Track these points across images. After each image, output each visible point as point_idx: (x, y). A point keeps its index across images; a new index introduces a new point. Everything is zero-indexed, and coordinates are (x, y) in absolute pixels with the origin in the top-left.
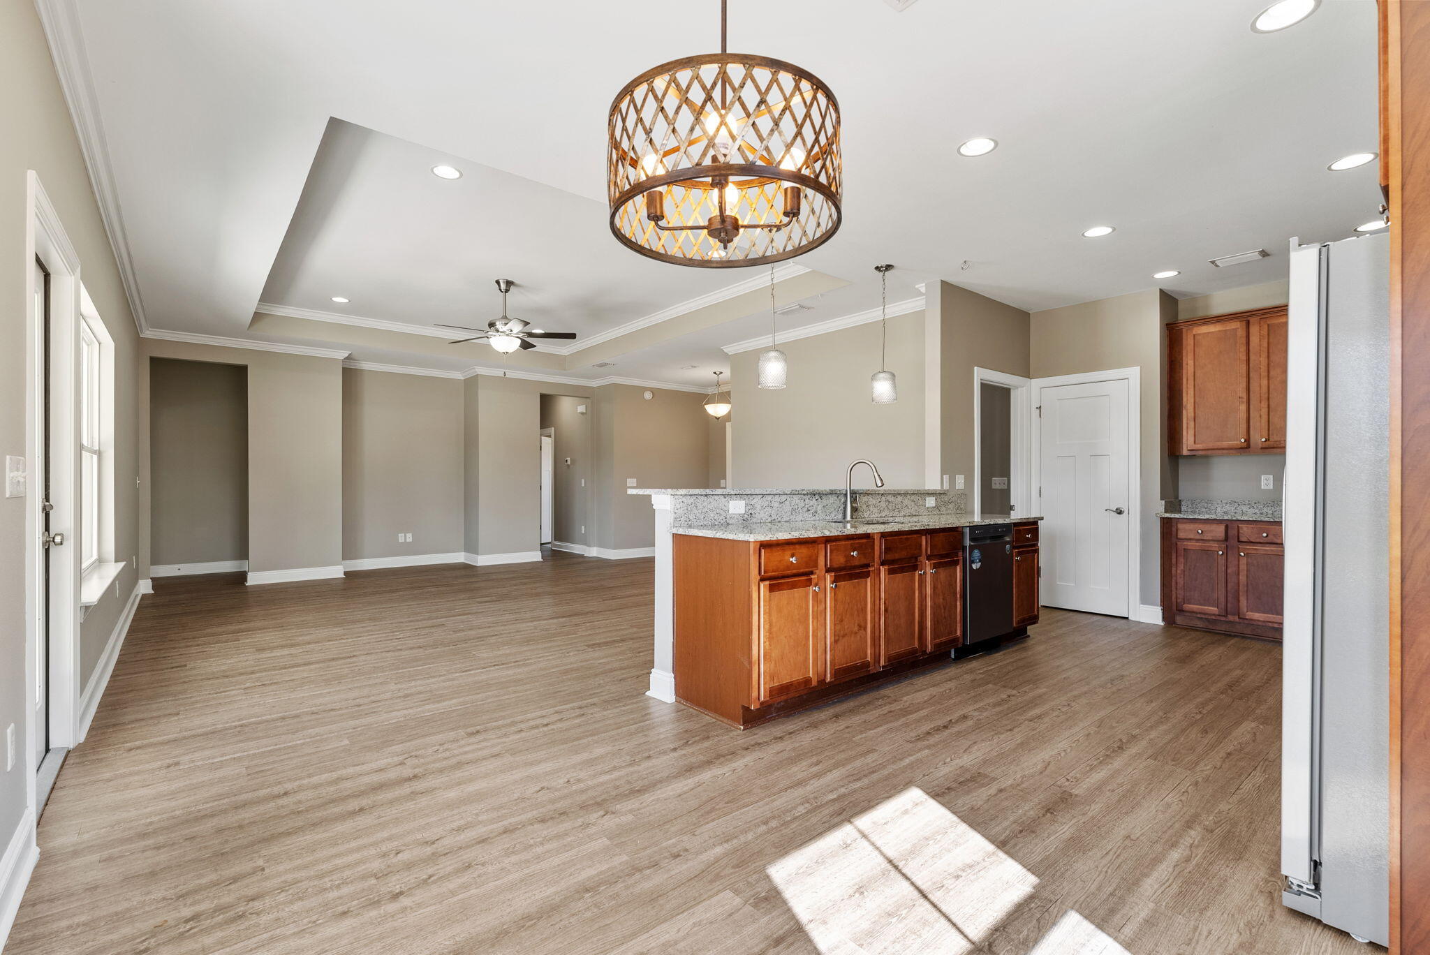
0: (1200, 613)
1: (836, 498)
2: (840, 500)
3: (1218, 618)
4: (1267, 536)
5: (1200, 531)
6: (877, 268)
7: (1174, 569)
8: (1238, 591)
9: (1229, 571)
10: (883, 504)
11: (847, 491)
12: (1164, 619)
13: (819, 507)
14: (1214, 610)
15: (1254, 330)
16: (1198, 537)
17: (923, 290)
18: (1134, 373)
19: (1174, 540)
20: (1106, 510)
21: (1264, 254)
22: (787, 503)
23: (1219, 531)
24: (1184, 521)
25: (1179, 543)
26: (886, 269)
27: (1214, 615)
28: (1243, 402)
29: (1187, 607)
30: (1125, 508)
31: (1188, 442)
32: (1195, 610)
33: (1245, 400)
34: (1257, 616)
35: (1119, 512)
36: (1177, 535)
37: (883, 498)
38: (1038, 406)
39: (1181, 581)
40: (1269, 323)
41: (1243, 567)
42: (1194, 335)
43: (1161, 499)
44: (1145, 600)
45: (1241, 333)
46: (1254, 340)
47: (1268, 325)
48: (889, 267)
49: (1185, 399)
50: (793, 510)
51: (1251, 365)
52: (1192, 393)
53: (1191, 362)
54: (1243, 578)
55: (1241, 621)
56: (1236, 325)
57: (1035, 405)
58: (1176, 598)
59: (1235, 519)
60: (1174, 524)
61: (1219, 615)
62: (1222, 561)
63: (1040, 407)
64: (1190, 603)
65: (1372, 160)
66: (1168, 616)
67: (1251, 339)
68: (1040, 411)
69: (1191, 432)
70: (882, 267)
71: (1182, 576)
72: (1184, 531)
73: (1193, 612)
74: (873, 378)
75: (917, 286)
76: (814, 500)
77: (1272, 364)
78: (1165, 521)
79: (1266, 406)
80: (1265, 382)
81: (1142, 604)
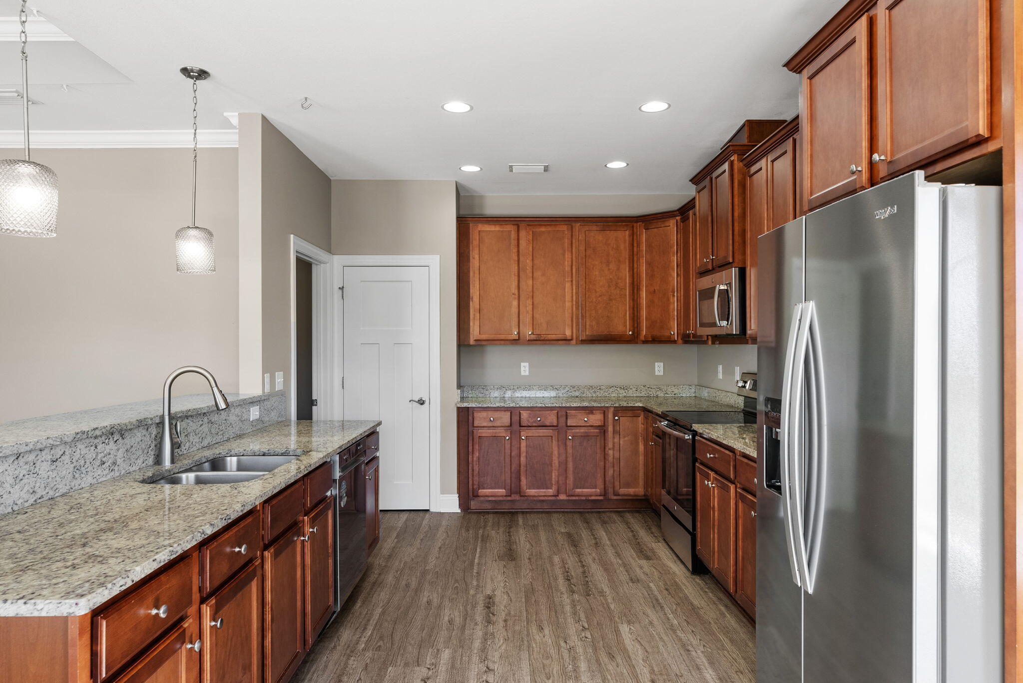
0: (491, 496)
1: (144, 432)
2: (150, 434)
3: (505, 498)
4: (540, 421)
5: (492, 419)
6: (185, 71)
7: (470, 457)
8: (519, 471)
9: (513, 454)
10: (205, 428)
11: (162, 417)
12: (460, 506)
13: (120, 454)
14: (502, 491)
15: (523, 234)
16: (490, 424)
17: (235, 121)
18: (434, 261)
19: (471, 429)
20: (410, 401)
21: (546, 169)
22: (66, 458)
23: (505, 418)
24: (479, 409)
25: (475, 431)
26: (200, 75)
27: (502, 496)
28: (515, 298)
29: (482, 492)
30: (425, 398)
31: (475, 332)
32: (487, 494)
33: (517, 296)
34: (532, 492)
35: (421, 402)
36: (473, 424)
37: (206, 420)
38: (341, 287)
39: (476, 468)
40: (534, 230)
41: (523, 449)
42: (479, 231)
43: (457, 389)
44: (444, 491)
45: (513, 235)
46: (523, 243)
47: (533, 231)
48: (202, 74)
49: (471, 291)
50: (77, 469)
51: (520, 266)
52: (478, 286)
53: (477, 256)
54: (523, 459)
55: (522, 498)
56: (510, 228)
57: (337, 284)
58: (473, 484)
59: (518, 406)
60: (470, 413)
61: (506, 496)
62: (508, 446)
63: (343, 287)
64: (484, 488)
65: (667, 109)
66: (464, 503)
67: (520, 242)
68: (343, 292)
69: (477, 323)
70: (192, 71)
71: (478, 463)
72: (480, 419)
73: (487, 496)
74: (180, 233)
75: (225, 114)
76: (112, 443)
77: (535, 267)
78: (460, 410)
79: (531, 303)
80: (530, 282)
81: (441, 494)
